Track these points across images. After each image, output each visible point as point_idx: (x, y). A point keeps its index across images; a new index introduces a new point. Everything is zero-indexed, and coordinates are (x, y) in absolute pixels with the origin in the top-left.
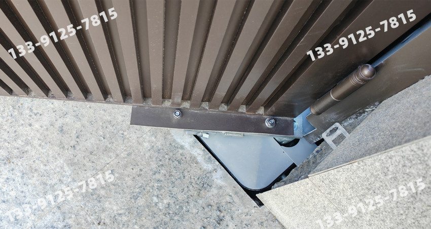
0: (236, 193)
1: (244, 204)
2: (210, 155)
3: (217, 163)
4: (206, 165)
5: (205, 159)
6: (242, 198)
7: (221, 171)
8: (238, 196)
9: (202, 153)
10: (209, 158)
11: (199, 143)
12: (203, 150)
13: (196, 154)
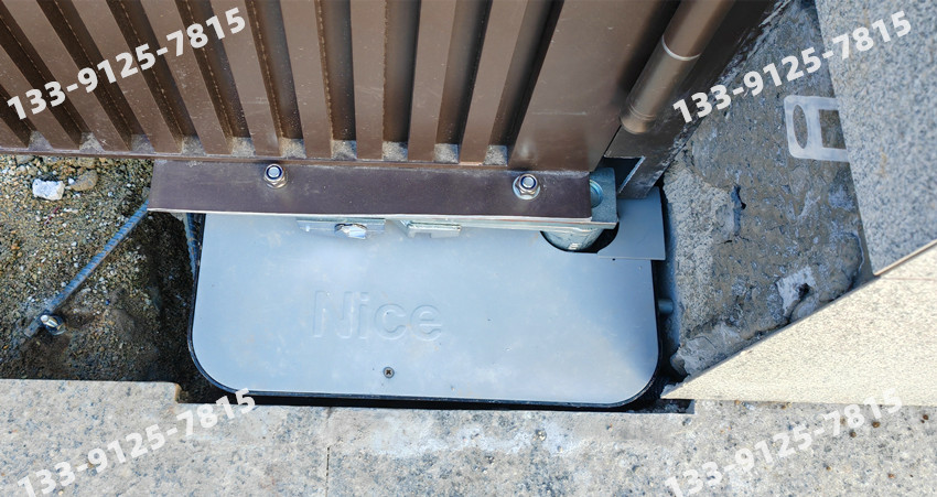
0: (625, 435)
1: (661, 440)
2: (497, 413)
3: (527, 414)
4: (512, 442)
5: (496, 434)
6: (645, 434)
7: (553, 422)
8: (635, 437)
9: (477, 427)
10: (503, 422)
11: (451, 412)
12: (476, 418)
13: (468, 443)
